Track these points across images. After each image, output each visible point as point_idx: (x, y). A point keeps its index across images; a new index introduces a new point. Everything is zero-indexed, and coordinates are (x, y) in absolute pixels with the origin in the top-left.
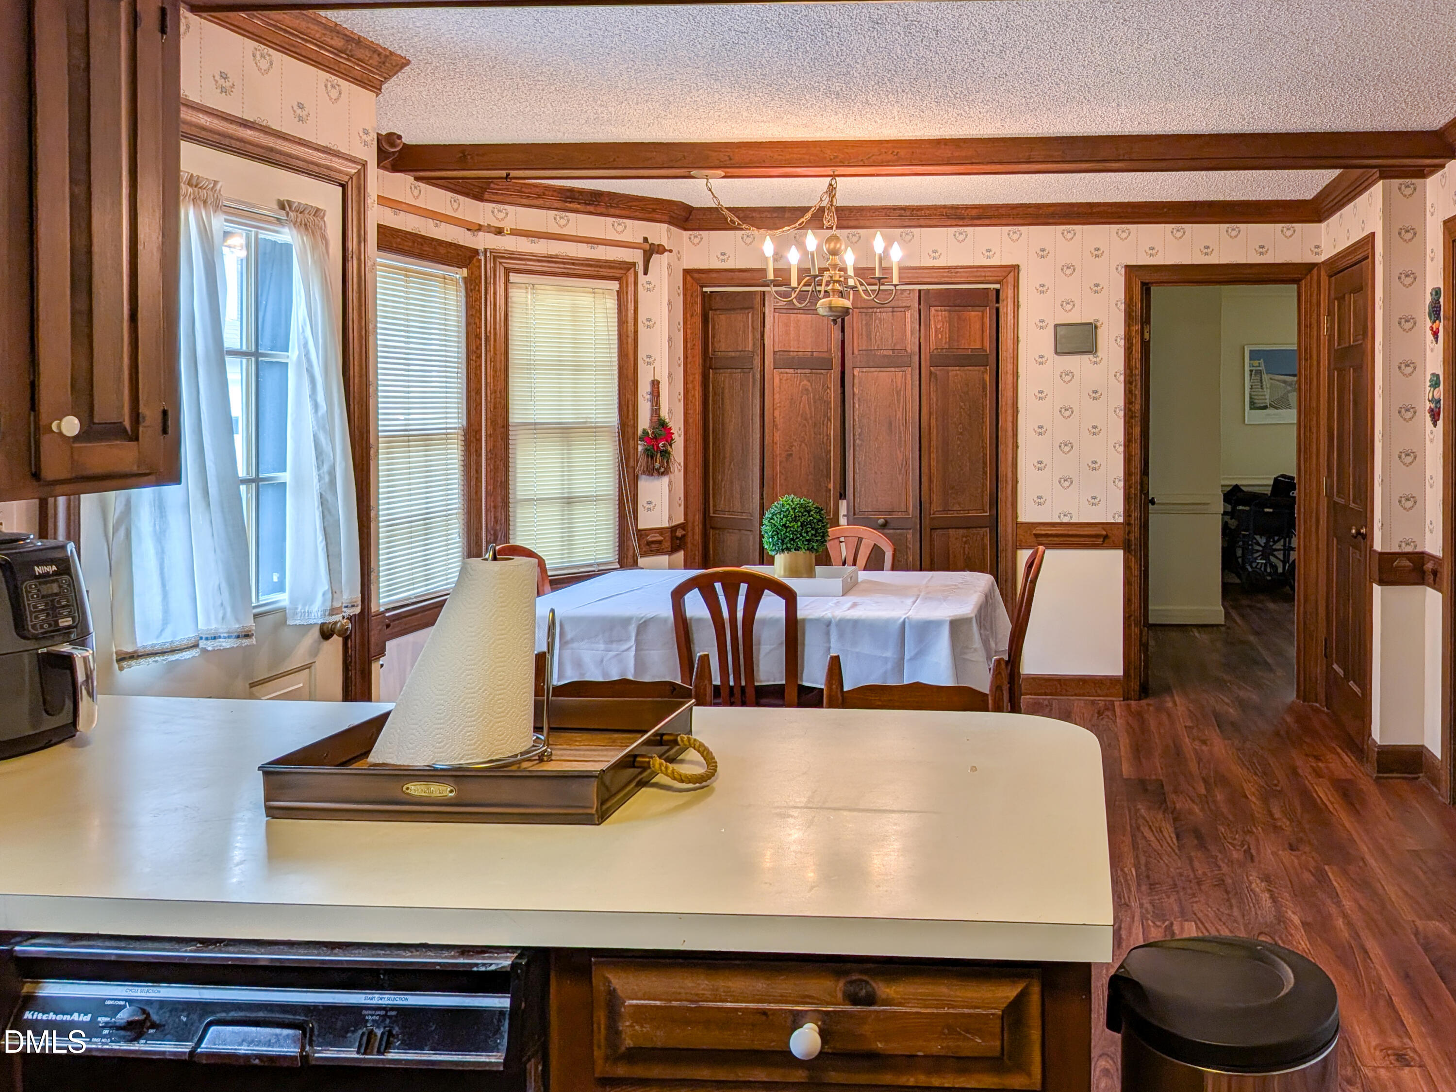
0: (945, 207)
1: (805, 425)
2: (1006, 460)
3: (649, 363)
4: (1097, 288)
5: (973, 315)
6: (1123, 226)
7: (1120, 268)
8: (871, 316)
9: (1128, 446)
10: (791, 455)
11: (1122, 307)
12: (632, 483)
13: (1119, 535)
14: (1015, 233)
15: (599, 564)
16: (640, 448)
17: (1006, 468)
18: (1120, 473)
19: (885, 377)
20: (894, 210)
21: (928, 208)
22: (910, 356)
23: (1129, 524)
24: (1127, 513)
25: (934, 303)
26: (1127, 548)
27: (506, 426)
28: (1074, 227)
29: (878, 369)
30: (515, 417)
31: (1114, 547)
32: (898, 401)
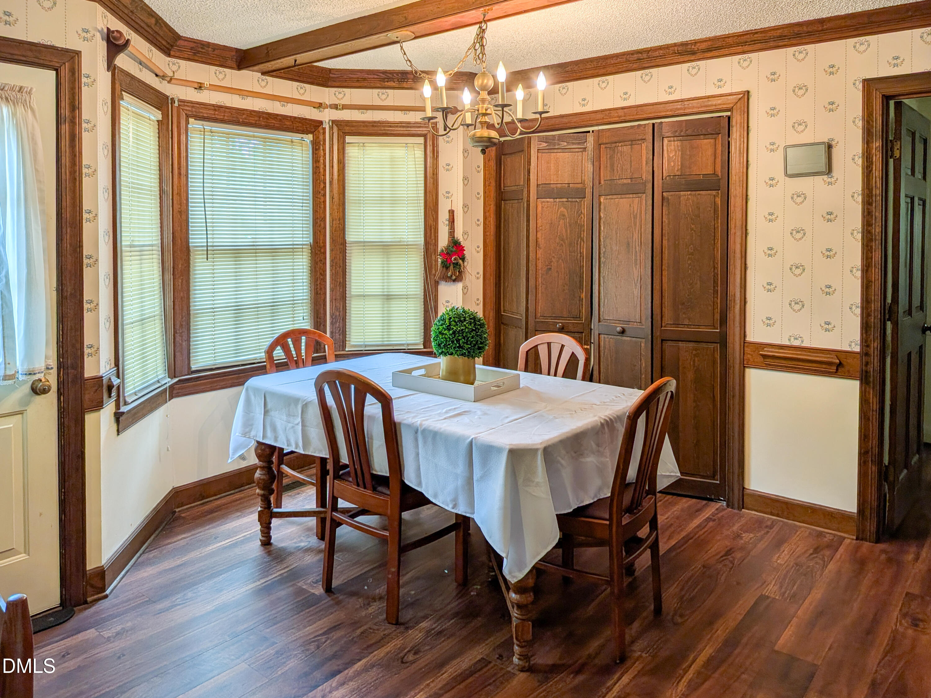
0: (675, 45)
1: (562, 245)
2: (735, 280)
3: (447, 198)
4: (832, 107)
5: (706, 143)
6: (861, 38)
7: (857, 83)
8: (614, 151)
9: (867, 271)
10: (551, 268)
11: (860, 124)
12: (433, 286)
13: (856, 365)
14: (745, 60)
15: (408, 345)
16: (439, 260)
17: (734, 289)
18: (857, 298)
19: (624, 203)
20: (632, 54)
21: (660, 48)
22: (644, 184)
23: (867, 354)
24: (865, 342)
25: (667, 135)
26: (865, 379)
27: (344, 243)
28: (806, 47)
29: (619, 196)
30: (351, 236)
31: (849, 376)
32: (635, 225)
